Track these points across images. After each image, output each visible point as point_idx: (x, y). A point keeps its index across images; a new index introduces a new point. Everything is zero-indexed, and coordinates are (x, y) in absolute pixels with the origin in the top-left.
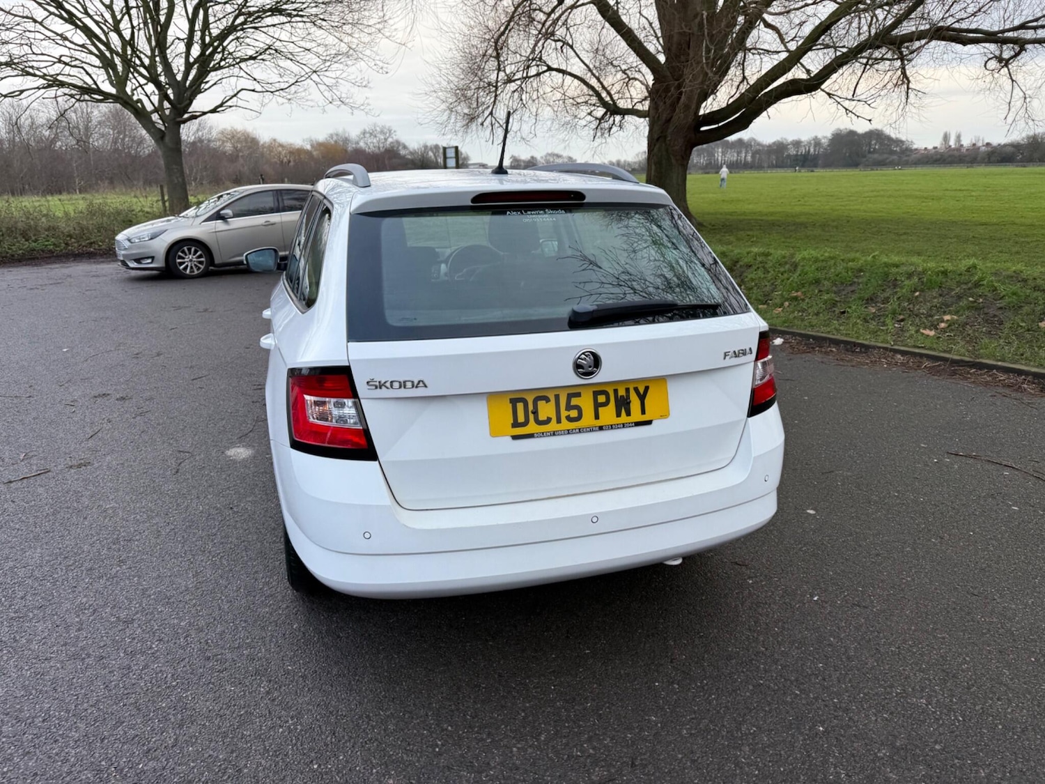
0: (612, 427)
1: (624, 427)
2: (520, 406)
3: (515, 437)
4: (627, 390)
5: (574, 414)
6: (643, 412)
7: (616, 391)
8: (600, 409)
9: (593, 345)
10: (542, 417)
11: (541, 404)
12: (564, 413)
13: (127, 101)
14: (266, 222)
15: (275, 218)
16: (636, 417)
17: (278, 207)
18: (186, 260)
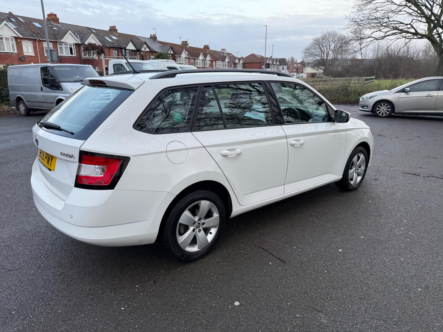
1: (47, 168)
5: (43, 158)
6: (51, 166)
7: (48, 156)
8: (46, 159)
9: (37, 134)
10: (41, 156)
13: (430, 37)
14: (428, 95)
15: (435, 93)
16: (49, 167)
17: (439, 88)
18: (381, 109)
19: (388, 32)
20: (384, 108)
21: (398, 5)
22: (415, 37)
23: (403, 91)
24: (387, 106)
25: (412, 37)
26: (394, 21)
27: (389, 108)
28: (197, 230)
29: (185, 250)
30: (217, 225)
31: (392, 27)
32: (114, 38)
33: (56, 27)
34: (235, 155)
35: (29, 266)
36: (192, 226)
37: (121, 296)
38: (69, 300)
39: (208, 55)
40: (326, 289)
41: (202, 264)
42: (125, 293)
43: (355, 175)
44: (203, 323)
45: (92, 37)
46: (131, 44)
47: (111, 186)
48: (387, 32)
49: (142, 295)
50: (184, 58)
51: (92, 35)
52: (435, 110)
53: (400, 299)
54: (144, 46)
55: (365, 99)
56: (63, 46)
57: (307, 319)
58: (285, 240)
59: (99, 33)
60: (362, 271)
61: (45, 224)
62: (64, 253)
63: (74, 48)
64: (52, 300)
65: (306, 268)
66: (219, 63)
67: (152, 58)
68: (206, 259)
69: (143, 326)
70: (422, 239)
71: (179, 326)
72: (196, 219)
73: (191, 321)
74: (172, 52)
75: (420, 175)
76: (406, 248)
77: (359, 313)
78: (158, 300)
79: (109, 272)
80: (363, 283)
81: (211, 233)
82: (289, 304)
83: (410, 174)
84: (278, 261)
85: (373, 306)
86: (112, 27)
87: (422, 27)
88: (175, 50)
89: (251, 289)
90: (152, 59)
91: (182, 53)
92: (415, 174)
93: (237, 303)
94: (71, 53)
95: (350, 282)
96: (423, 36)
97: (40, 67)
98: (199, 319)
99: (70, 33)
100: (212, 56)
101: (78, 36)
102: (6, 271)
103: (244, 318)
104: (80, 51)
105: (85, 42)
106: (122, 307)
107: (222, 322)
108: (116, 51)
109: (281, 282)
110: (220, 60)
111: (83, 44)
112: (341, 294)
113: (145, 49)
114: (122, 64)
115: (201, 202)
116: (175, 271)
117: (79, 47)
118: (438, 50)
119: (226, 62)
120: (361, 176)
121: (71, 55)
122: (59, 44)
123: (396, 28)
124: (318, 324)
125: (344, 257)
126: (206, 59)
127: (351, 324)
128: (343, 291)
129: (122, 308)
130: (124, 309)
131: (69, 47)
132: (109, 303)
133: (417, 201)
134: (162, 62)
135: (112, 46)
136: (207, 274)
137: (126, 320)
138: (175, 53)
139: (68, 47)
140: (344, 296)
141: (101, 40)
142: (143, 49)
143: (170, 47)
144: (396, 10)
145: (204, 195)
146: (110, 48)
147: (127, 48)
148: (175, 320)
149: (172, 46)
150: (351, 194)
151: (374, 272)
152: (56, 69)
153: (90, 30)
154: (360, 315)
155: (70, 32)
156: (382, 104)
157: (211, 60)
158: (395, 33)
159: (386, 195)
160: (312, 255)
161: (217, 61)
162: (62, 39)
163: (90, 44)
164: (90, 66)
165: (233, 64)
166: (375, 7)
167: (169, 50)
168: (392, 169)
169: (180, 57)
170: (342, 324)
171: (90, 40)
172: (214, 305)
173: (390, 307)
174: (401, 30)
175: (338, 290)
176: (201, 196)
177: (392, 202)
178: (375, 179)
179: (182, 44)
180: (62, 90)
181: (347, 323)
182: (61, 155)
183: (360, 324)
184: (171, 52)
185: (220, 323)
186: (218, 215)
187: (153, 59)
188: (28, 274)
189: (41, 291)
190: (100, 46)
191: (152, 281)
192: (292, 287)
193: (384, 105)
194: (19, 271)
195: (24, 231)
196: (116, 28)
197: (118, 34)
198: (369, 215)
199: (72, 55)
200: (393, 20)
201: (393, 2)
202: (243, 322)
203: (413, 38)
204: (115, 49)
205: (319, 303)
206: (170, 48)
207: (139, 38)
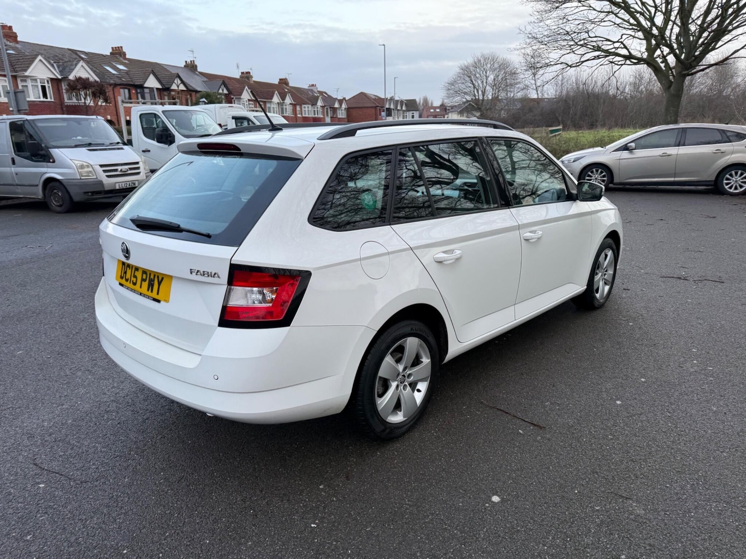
0: (144, 296)
1: (148, 298)
2: (124, 266)
3: (120, 284)
4: (155, 276)
5: (134, 280)
6: (158, 294)
7: (150, 274)
8: (143, 282)
9: (127, 240)
10: (127, 278)
11: (128, 268)
12: (132, 279)
13: (650, 62)
14: (663, 154)
15: (673, 151)
16: (154, 295)
17: (680, 142)
18: (593, 178)
19: (585, 54)
20: (597, 176)
21: (599, 12)
22: (628, 62)
23: (625, 148)
24: (602, 172)
25: (623, 62)
26: (596, 37)
27: (604, 176)
28: (402, 387)
29: (387, 420)
30: (428, 377)
31: (592, 47)
32: (121, 67)
33: (13, 50)
34: (453, 260)
35: (117, 470)
36: (394, 380)
37: (301, 505)
38: (215, 521)
39: (288, 95)
40: (622, 464)
41: (413, 443)
42: (305, 501)
43: (601, 283)
44: (456, 534)
45: (82, 66)
46: (152, 77)
47: (286, 322)
48: (583, 55)
49: (335, 501)
50: (246, 101)
51: (81, 63)
52: (675, 177)
53: (735, 468)
54: (176, 81)
55: (566, 162)
56: (29, 83)
57: (613, 512)
58: (528, 393)
59: (93, 60)
60: (663, 432)
61: (112, 398)
62: (170, 444)
63: (49, 87)
64: (183, 524)
65: (579, 435)
66: (306, 109)
67: (204, 101)
68: (416, 434)
69: (360, 549)
70: (730, 376)
71: (419, 543)
72: (401, 368)
73: (435, 534)
74: (225, 92)
75: (688, 278)
76: (713, 391)
77: (685, 495)
78: (366, 506)
79: (262, 469)
80: (672, 449)
81: (419, 391)
82: (576, 491)
83: (673, 277)
84: (532, 428)
85: (701, 481)
86: (116, 48)
87: (638, 47)
88: (230, 88)
89: (508, 474)
90: (203, 104)
91: (243, 91)
92: (680, 278)
93: (496, 499)
94: (45, 95)
95: (653, 449)
96: (640, 61)
97: (8, 122)
98: (446, 528)
99: (40, 60)
100: (294, 96)
101: (55, 65)
102: (77, 484)
103: (516, 520)
104: (61, 91)
105: (69, 75)
106: (311, 524)
107: (485, 530)
108: (126, 91)
109: (550, 458)
110: (309, 104)
111: (65, 79)
112: (648, 469)
113: (178, 86)
114: (155, 114)
115: (408, 341)
116: (373, 457)
117: (58, 86)
118: (663, 82)
119: (319, 107)
120: (608, 285)
121: (45, 100)
122: (21, 80)
123: (599, 49)
124: (632, 517)
125: (628, 413)
126: (285, 102)
127: (681, 512)
128: (650, 465)
129: (313, 525)
130: (316, 526)
131: (39, 85)
132: (286, 519)
133: (699, 318)
134: (221, 108)
135: (118, 82)
136: (427, 457)
137: (328, 543)
138: (230, 92)
139: (37, 86)
140: (654, 472)
141: (97, 71)
142: (174, 87)
143: (221, 82)
144: (596, 20)
145: (412, 329)
146: (115, 85)
147: (146, 85)
148: (409, 536)
149: (225, 81)
150: (597, 314)
151: (682, 431)
152: (39, 124)
153: (77, 54)
154: (689, 498)
155: (40, 57)
156: (594, 170)
157: (293, 103)
158: (598, 56)
159: (650, 313)
160: (579, 414)
161: (303, 106)
162: (26, 70)
163: (79, 80)
164: (99, 117)
165: (330, 110)
166: (564, 15)
167: (220, 87)
168: (642, 271)
169: (240, 98)
170: (668, 513)
171: (78, 71)
172: (461, 504)
173: (726, 481)
174: (606, 51)
175: (640, 463)
176: (408, 330)
177: (664, 323)
178: (624, 289)
179: (241, 77)
180: (54, 162)
181: (674, 510)
182: (191, 273)
183: (694, 511)
184: (223, 90)
185: (482, 532)
186: (430, 360)
187: (206, 103)
188: (120, 485)
189: (159, 512)
190: (96, 81)
191: (343, 475)
192: (570, 465)
193: (597, 171)
194: (102, 480)
195: (78, 412)
196: (124, 51)
197: (128, 61)
198: (637, 344)
199: (47, 98)
200: (594, 36)
201: (590, 7)
202: (518, 526)
203: (624, 64)
204: (124, 87)
205: (621, 486)
206: (221, 85)
207: (165, 67)
